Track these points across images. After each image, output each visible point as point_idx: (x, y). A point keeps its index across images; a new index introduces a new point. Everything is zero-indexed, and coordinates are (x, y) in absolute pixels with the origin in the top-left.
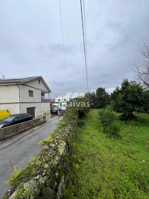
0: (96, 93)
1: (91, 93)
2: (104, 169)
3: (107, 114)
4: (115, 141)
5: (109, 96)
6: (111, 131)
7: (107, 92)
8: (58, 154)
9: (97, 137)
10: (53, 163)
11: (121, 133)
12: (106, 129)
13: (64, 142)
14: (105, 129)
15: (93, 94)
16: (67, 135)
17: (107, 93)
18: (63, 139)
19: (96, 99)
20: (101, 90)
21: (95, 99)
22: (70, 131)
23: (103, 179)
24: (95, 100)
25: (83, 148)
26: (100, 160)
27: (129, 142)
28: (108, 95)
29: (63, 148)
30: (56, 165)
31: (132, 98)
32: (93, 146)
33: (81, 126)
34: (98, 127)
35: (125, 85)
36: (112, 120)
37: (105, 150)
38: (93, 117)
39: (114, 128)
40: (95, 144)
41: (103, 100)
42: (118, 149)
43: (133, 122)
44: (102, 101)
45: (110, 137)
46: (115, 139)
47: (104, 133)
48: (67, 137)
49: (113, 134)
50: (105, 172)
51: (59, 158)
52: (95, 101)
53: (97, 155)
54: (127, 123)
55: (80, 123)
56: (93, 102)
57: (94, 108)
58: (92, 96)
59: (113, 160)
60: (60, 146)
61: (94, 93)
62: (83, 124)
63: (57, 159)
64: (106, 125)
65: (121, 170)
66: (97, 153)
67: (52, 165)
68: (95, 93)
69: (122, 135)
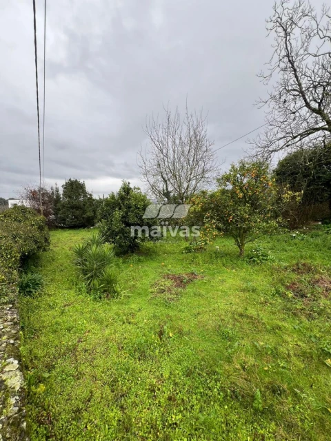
0: (64, 191)
1: (49, 190)
2: (95, 362)
3: (94, 255)
4: (108, 304)
5: (94, 200)
6: (102, 287)
7: (90, 192)
8: (13, 392)
9: (74, 307)
10: (10, 414)
11: (118, 286)
12: (92, 285)
13: (11, 360)
14: (89, 284)
15: (53, 193)
16: (12, 341)
17: (91, 195)
18: (6, 356)
19: (63, 206)
20: (74, 187)
21: (59, 205)
22: (15, 324)
23: (94, 378)
24: (59, 210)
25: (45, 345)
26: (86, 351)
27: (129, 297)
28: (90, 199)
29: (16, 375)
30: (16, 413)
31: (136, 219)
32: (69, 330)
33: (31, 292)
34: (74, 283)
35: (125, 192)
36: (104, 265)
37: (93, 329)
38: (59, 255)
39: (107, 280)
40: (71, 324)
41: (81, 208)
42: (115, 316)
43: (135, 257)
44: (78, 212)
45: (100, 298)
46: (109, 300)
47: (88, 293)
48: (13, 344)
49: (105, 291)
50: (97, 366)
51: (17, 398)
52: (61, 212)
53: (80, 344)
54: (127, 260)
55: (28, 286)
56: (56, 214)
57: (57, 228)
58: (50, 197)
59: (107, 340)
60: (7, 373)
61: (57, 191)
62: (36, 284)
63: (14, 402)
64: (92, 277)
65: (119, 348)
66: (79, 342)
67: (9, 418)
68: (61, 192)
69: (119, 289)
